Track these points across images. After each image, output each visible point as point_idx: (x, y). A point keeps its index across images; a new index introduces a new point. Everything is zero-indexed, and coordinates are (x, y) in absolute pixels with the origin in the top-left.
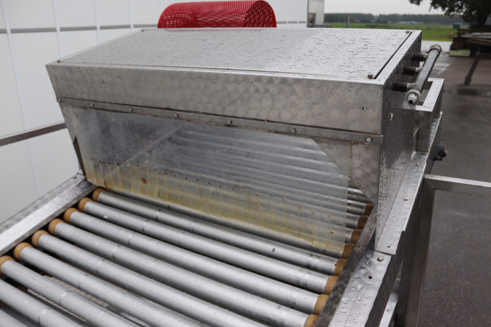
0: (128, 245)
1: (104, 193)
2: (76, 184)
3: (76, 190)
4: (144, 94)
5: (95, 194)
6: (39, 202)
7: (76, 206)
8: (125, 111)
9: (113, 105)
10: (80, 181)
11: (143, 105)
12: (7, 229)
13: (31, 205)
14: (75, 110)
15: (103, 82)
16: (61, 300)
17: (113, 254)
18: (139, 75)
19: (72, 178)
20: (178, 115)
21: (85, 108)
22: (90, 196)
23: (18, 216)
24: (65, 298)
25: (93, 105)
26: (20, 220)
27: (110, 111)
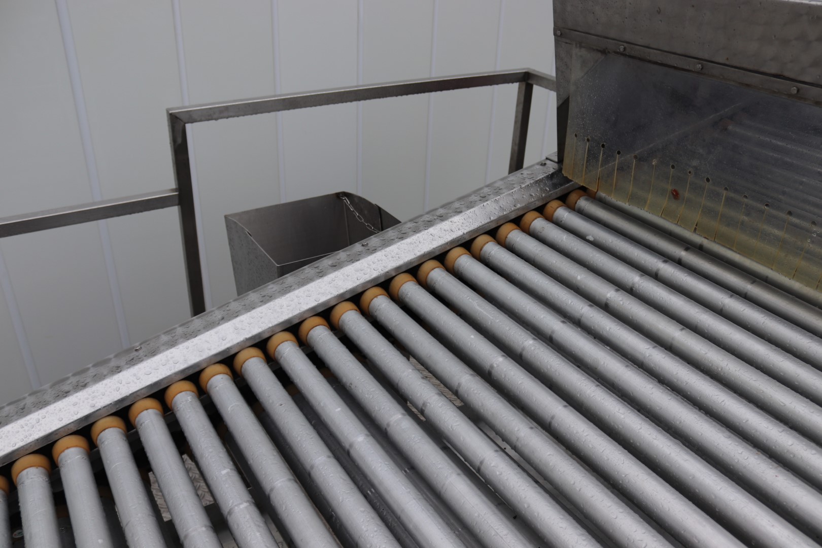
0: (631, 291)
1: (587, 200)
2: (545, 175)
3: (545, 184)
4: (737, 42)
5: (573, 197)
6: (486, 190)
7: (541, 210)
8: (688, 67)
9: (666, 53)
10: (552, 171)
11: (727, 63)
12: (442, 220)
13: (475, 192)
14: (583, 52)
15: (659, 12)
16: (523, 349)
17: (607, 299)
18: (740, 7)
19: (538, 164)
20: (798, 91)
21: (604, 52)
22: (563, 199)
23: (457, 205)
24: (533, 348)
25: (625, 49)
26: (461, 212)
27: (656, 63)
